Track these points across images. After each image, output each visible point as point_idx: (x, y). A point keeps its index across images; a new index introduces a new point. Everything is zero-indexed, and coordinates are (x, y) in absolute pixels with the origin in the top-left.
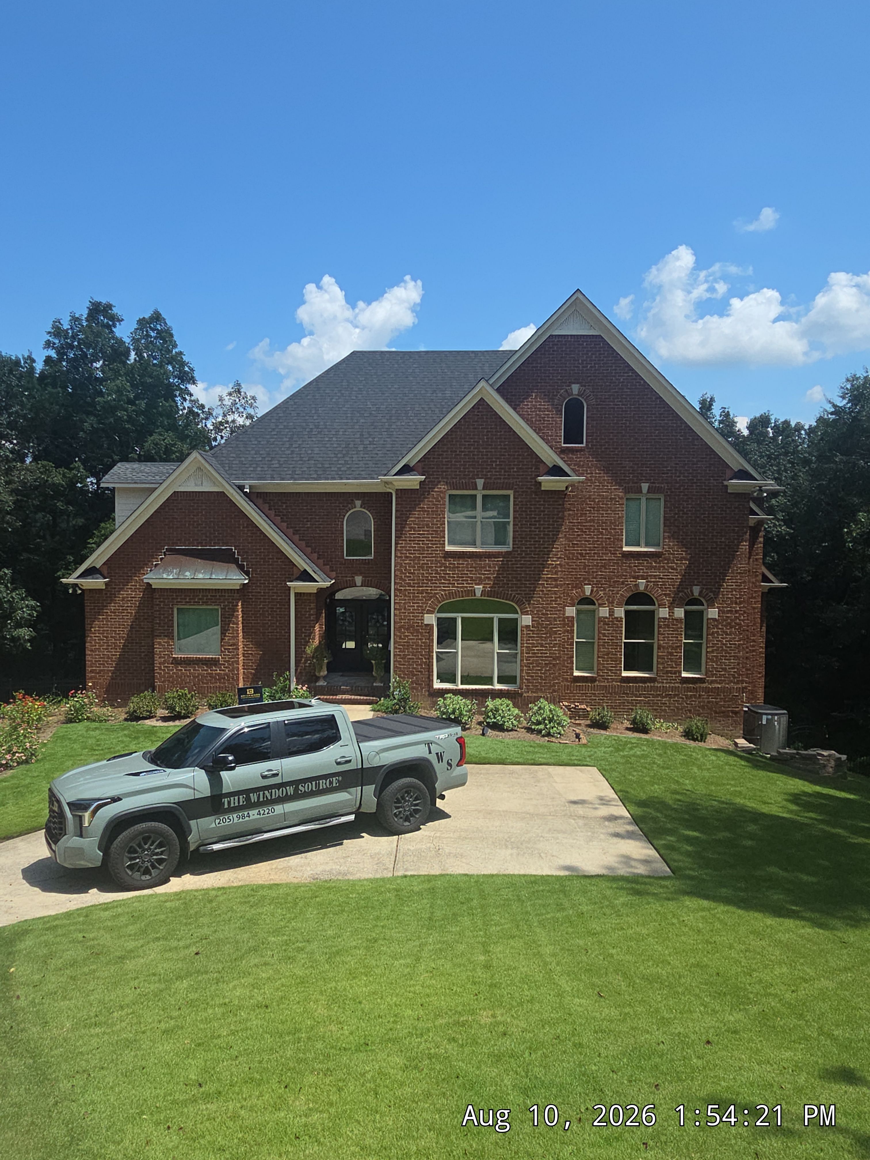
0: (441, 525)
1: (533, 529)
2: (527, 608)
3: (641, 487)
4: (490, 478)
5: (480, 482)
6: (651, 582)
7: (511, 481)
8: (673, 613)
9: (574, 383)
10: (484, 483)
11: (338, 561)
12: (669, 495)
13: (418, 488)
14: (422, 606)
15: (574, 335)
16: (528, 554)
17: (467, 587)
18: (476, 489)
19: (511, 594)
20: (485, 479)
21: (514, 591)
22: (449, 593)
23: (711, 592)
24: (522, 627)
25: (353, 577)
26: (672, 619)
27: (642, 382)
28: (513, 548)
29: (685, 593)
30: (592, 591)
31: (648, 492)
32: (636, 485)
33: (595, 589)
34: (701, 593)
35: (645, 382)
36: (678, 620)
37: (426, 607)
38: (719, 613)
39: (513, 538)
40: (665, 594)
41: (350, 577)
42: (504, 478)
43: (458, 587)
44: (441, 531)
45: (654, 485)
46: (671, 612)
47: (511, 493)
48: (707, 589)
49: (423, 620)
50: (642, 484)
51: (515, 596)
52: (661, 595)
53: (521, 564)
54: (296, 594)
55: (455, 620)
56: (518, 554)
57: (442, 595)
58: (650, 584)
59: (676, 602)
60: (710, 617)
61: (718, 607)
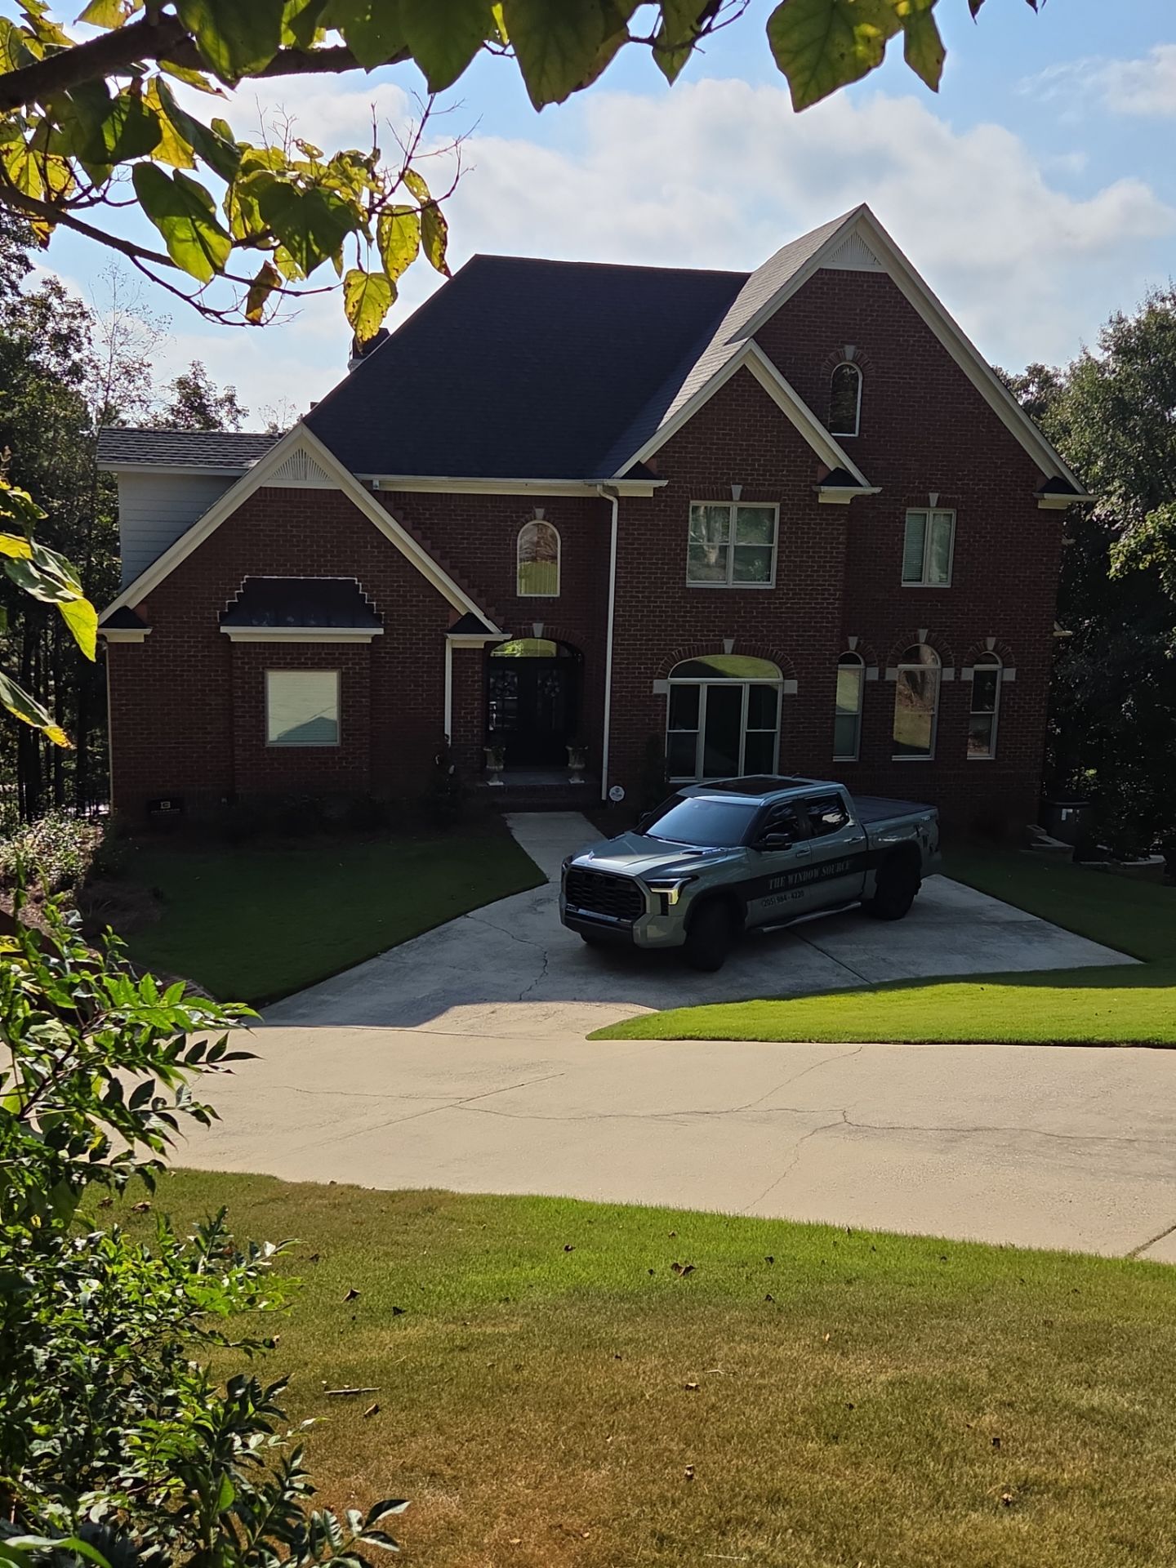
0: (681, 550)
1: (805, 559)
2: (792, 669)
3: (928, 498)
4: (751, 485)
5: (737, 490)
6: (935, 631)
7: (779, 488)
8: (960, 674)
9: (848, 343)
10: (742, 491)
11: (508, 600)
12: (963, 510)
13: (652, 495)
14: (652, 668)
15: (852, 272)
16: (796, 594)
17: (713, 640)
18: (730, 499)
19: (772, 651)
20: (744, 485)
21: (777, 645)
22: (689, 649)
23: (1009, 645)
24: (783, 695)
25: (531, 624)
26: (960, 682)
27: (938, 346)
28: (777, 584)
29: (977, 647)
30: (859, 644)
31: (937, 506)
32: (924, 493)
33: (862, 642)
34: (996, 646)
35: (942, 347)
36: (967, 683)
37: (657, 668)
38: (1017, 674)
39: (777, 571)
40: (951, 649)
41: (525, 625)
42: (769, 485)
43: (702, 640)
44: (681, 560)
45: (946, 496)
46: (958, 673)
47: (776, 505)
48: (1003, 641)
49: (652, 687)
50: (930, 494)
51: (777, 653)
52: (946, 649)
53: (787, 608)
54: (454, 651)
55: (697, 687)
56: (784, 594)
57: (679, 651)
58: (934, 634)
59: (965, 660)
60: (1005, 679)
61: (1016, 666)
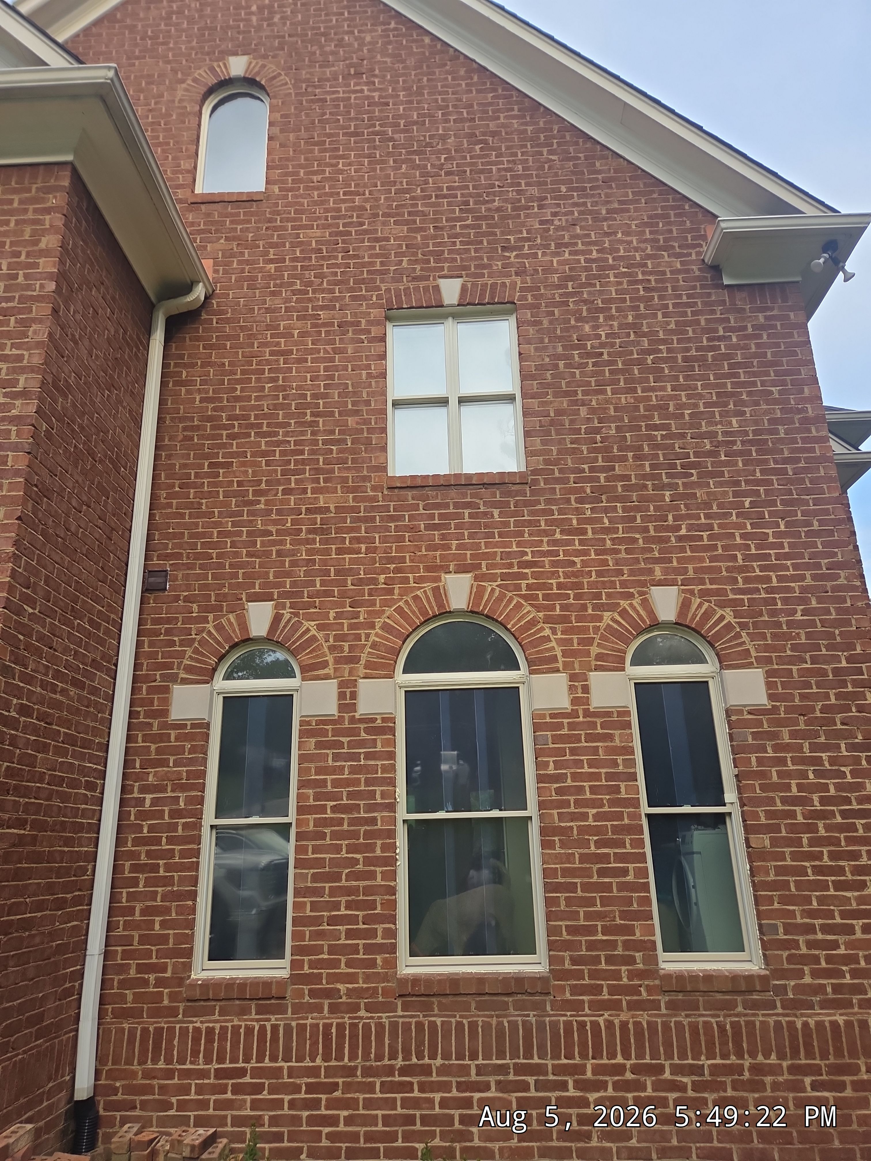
3: (437, 289)
6: (492, 578)
8: (586, 689)
9: (235, 53)
23: (722, 605)
29: (624, 613)
30: (277, 619)
31: (463, 302)
32: (422, 284)
33: (287, 613)
34: (684, 611)
36: (614, 720)
38: (769, 685)
40: (547, 620)
45: (480, 281)
46: (579, 687)
48: (703, 593)
52: (533, 623)
58: (489, 586)
59: (594, 650)
60: (734, 701)
61: (761, 661)
